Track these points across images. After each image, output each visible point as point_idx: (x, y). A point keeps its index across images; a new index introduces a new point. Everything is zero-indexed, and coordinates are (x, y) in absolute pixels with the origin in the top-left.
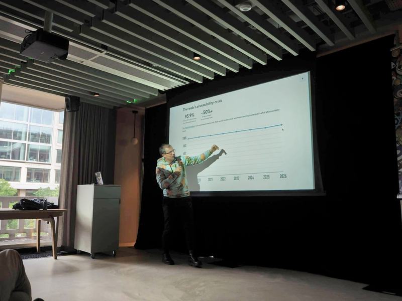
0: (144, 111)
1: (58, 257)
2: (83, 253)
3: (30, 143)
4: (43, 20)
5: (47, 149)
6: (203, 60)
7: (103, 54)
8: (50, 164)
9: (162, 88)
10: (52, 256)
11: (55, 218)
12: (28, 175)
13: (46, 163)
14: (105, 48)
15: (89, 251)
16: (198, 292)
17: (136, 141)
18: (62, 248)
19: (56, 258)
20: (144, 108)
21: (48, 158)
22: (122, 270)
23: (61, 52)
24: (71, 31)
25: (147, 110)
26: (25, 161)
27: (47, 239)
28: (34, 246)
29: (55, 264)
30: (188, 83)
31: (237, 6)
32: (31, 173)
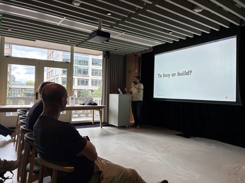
0: (141, 55)
1: (103, 127)
2: (112, 126)
3: (78, 66)
4: (98, 23)
5: (86, 69)
6: (174, 34)
7: (123, 34)
8: (89, 77)
9: (151, 46)
10: (100, 126)
11: (101, 109)
12: (78, 82)
13: (87, 76)
14: (124, 31)
15: (117, 125)
16: (170, 150)
17: (137, 71)
18: (104, 123)
19: (102, 128)
20: (141, 54)
21: (87, 73)
22: (133, 135)
23: (106, 39)
24: (109, 26)
25: (142, 55)
26: (76, 75)
27: (97, 118)
28: (91, 121)
29: (102, 130)
30: (165, 43)
31: (194, 10)
32: (79, 81)
